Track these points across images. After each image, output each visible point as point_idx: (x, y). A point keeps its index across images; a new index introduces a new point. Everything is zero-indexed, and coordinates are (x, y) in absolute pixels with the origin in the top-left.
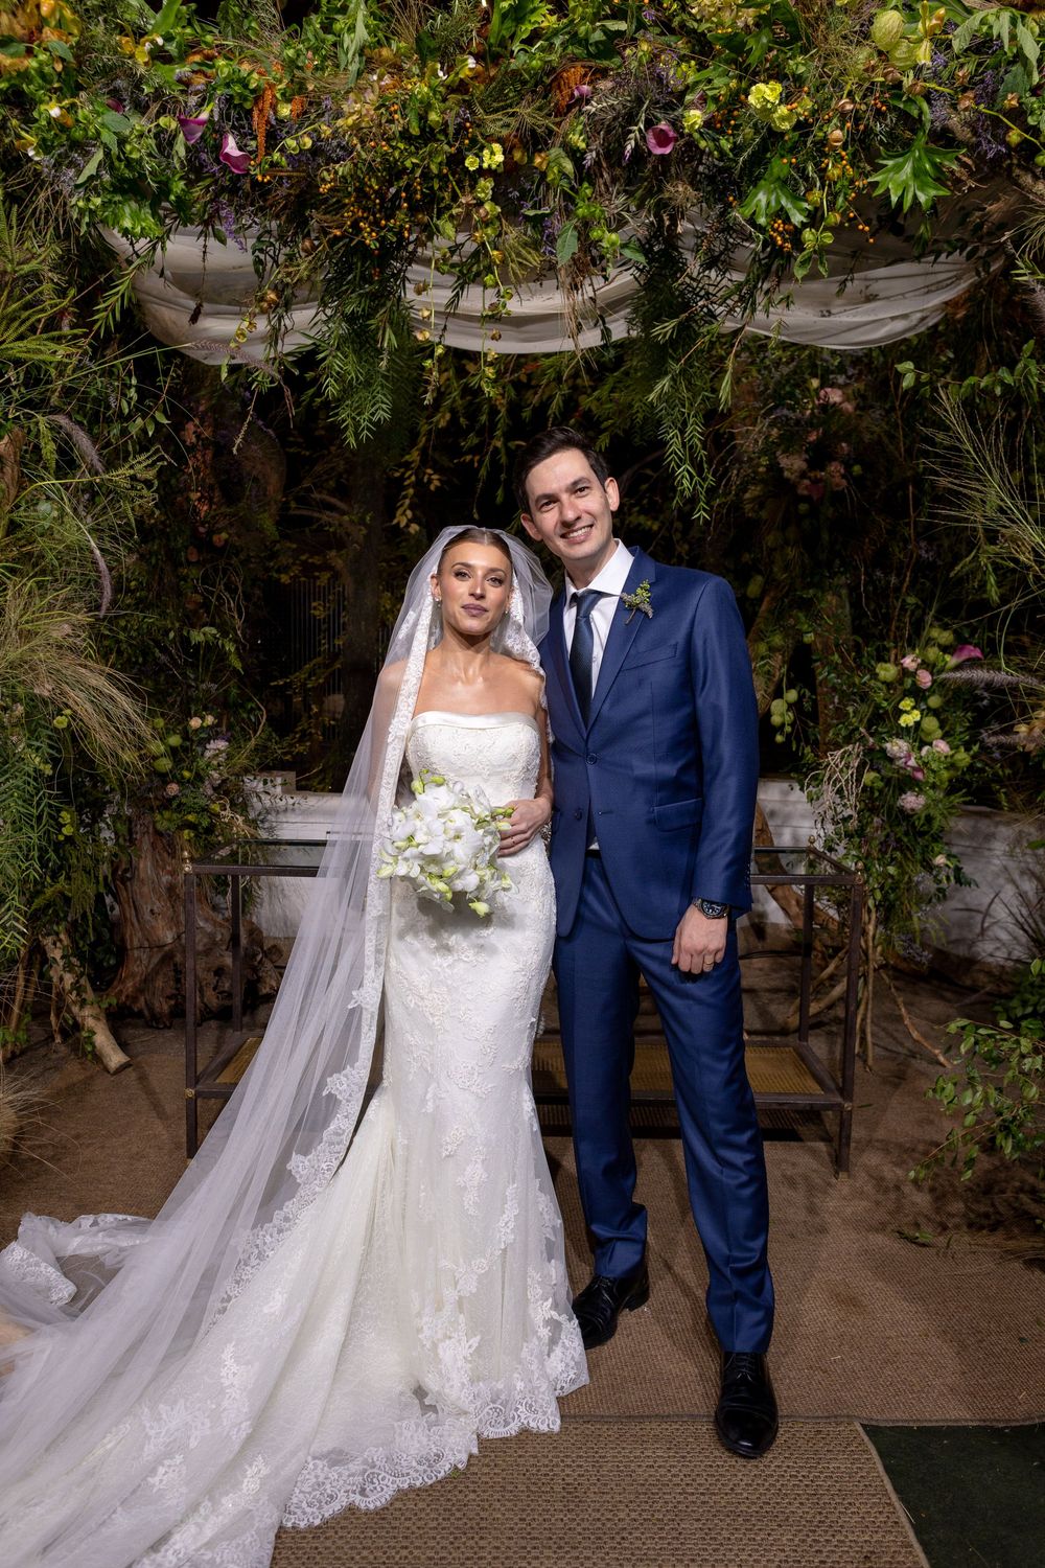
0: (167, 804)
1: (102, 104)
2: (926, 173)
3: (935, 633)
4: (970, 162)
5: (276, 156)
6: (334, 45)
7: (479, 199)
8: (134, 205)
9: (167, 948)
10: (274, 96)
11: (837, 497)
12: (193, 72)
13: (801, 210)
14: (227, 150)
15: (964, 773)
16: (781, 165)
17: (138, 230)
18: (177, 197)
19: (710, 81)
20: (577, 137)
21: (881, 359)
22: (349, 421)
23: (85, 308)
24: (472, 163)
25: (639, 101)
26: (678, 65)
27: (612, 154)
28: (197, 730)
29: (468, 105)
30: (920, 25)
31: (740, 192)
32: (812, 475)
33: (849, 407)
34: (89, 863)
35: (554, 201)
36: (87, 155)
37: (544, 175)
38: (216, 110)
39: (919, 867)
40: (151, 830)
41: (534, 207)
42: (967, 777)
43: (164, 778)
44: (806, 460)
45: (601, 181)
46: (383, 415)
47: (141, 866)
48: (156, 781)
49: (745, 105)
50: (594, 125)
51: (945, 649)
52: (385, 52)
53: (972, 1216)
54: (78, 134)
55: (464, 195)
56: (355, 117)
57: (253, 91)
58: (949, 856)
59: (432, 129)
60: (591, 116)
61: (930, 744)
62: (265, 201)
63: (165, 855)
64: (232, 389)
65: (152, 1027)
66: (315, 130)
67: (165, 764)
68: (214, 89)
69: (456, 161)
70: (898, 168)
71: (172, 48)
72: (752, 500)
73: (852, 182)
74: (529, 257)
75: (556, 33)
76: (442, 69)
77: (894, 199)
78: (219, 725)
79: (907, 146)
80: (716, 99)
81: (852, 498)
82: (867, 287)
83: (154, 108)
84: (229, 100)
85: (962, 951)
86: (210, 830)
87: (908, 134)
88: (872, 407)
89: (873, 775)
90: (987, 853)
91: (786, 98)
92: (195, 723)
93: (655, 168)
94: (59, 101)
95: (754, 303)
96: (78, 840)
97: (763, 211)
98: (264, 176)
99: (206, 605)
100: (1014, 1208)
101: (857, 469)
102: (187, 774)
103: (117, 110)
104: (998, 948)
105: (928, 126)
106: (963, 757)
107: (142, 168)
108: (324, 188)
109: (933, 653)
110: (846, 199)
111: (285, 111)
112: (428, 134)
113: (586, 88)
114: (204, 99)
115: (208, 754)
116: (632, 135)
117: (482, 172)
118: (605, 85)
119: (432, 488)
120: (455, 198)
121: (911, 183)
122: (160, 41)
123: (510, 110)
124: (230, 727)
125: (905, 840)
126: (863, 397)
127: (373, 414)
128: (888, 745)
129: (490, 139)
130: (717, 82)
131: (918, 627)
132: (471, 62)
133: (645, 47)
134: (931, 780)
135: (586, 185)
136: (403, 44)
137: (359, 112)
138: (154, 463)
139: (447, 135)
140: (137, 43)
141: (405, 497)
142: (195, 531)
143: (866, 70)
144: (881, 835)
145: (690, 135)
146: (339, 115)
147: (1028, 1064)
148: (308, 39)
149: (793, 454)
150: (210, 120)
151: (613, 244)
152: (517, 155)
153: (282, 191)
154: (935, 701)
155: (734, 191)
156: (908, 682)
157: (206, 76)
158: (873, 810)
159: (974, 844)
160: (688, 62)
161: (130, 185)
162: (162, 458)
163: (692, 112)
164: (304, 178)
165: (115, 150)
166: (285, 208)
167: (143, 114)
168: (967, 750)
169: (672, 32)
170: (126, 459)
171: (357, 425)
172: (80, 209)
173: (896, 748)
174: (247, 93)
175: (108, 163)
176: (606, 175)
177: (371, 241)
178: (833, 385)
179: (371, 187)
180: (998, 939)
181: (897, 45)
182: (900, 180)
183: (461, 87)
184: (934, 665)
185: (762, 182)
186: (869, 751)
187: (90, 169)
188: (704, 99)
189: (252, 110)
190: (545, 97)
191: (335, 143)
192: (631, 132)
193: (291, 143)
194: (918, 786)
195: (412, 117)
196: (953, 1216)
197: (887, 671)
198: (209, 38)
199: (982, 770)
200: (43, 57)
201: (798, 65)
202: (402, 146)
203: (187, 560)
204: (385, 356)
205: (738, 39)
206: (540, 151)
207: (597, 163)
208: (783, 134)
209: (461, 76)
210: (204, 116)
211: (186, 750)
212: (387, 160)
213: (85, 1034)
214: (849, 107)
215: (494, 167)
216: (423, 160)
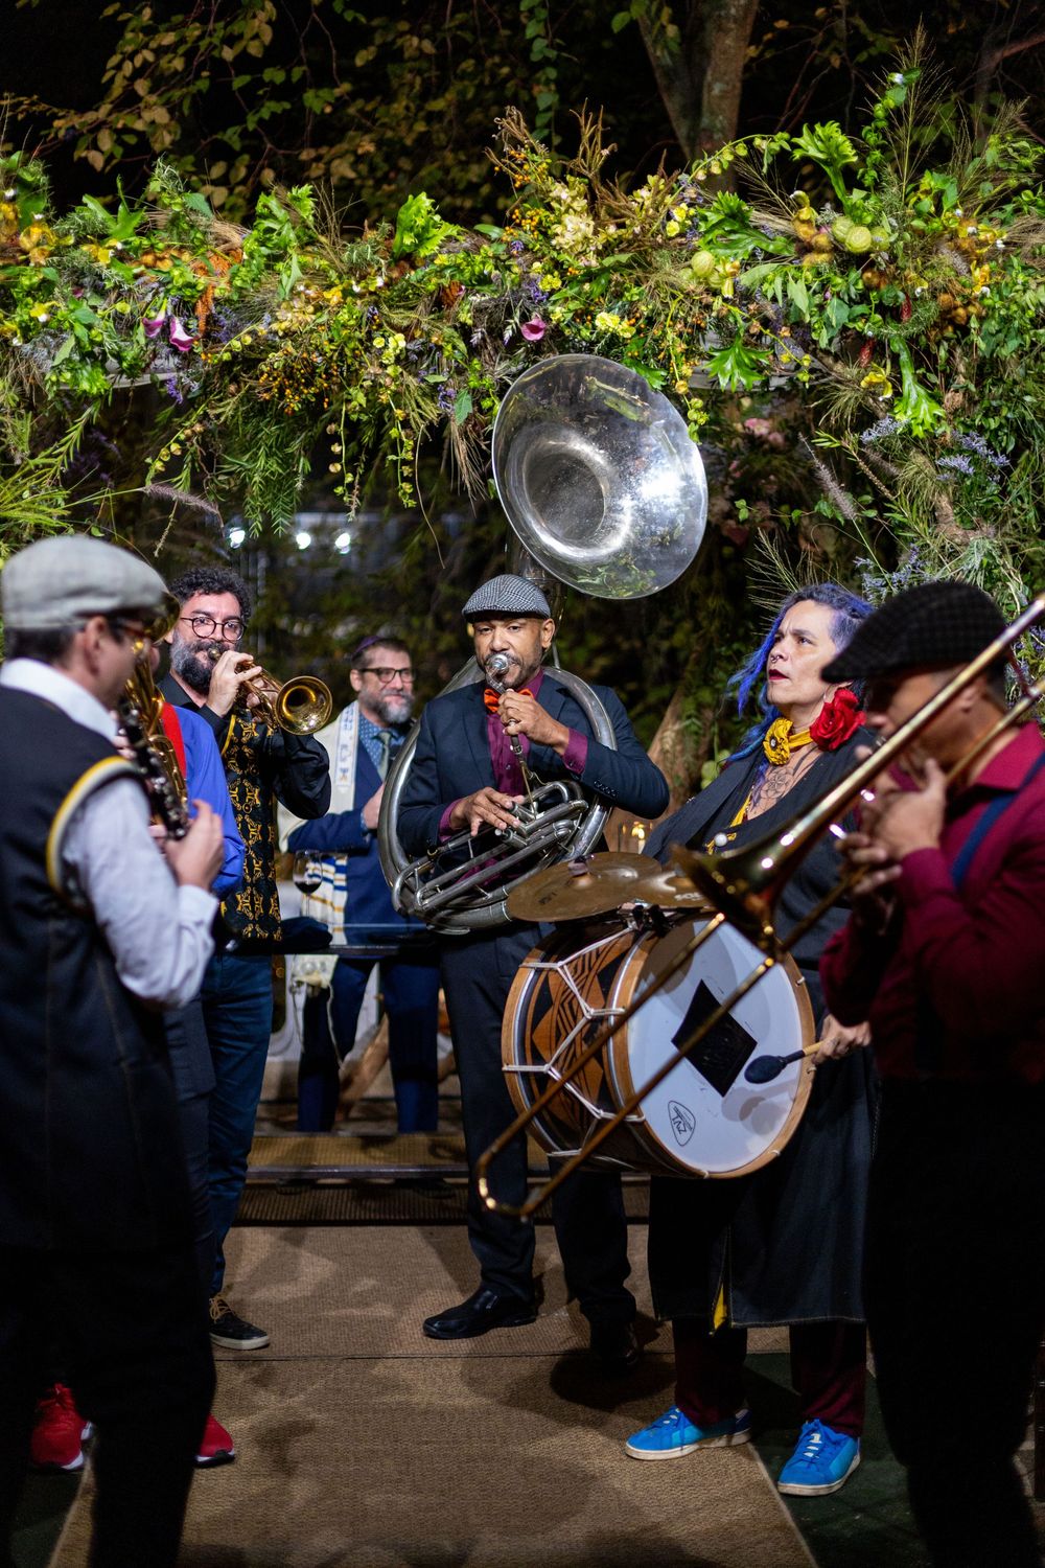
2: (745, 364)
7: (384, 364)
8: (89, 368)
12: (148, 271)
14: (176, 335)
18: (129, 364)
20: (465, 315)
24: (379, 343)
25: (515, 300)
27: (495, 332)
29: (376, 304)
33: (778, 438)
35: (447, 370)
36: (57, 338)
37: (439, 349)
38: (170, 308)
45: (487, 351)
50: (479, 311)
56: (287, 323)
57: (199, 292)
60: (477, 305)
66: (253, 330)
68: (168, 290)
70: (724, 359)
71: (130, 252)
74: (427, 409)
76: (355, 282)
77: (723, 383)
83: (113, 296)
84: (181, 299)
105: (742, 331)
107: (103, 347)
114: (157, 293)
116: (509, 327)
120: (364, 366)
121: (736, 371)
122: (119, 246)
129: (394, 327)
133: (516, 270)
135: (475, 360)
137: (290, 318)
139: (358, 326)
145: (557, 325)
146: (273, 318)
160: (552, 274)
163: (558, 308)
165: (83, 336)
167: (104, 300)
172: (52, 382)
174: (195, 295)
175: (78, 346)
176: (490, 348)
181: (709, 275)
182: (726, 369)
187: (64, 353)
188: (567, 299)
189: (197, 304)
191: (270, 340)
192: (509, 324)
193: (235, 343)
198: (161, 245)
201: (634, 294)
204: (301, 478)
207: (483, 339)
209: (371, 287)
210: (161, 315)
215: (398, 351)
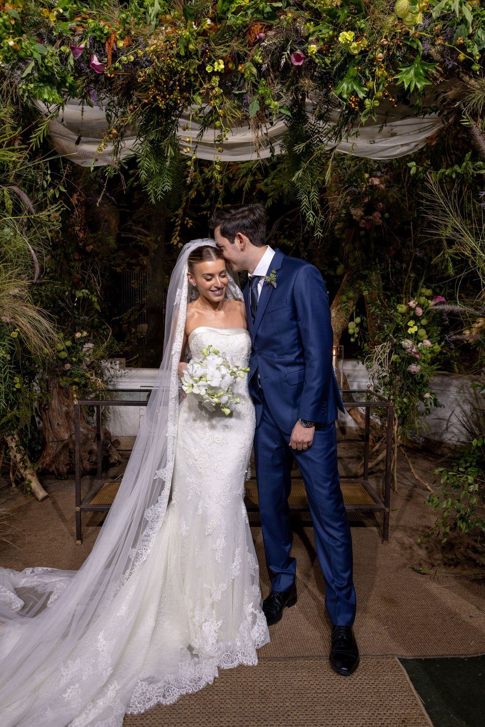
0: (65, 373)
1: (34, 40)
2: (420, 74)
3: (424, 290)
4: (440, 69)
5: (117, 64)
6: (144, 13)
7: (212, 86)
8: (49, 88)
9: (65, 442)
10: (116, 37)
11: (378, 228)
12: (78, 25)
13: (363, 91)
14: (93, 62)
15: (437, 355)
16: (353, 71)
17: (51, 100)
18: (70, 84)
19: (320, 31)
20: (258, 57)
21: (397, 164)
22: (152, 191)
23: (25, 137)
24: (209, 69)
25: (287, 41)
26: (306, 24)
27: (275, 65)
28: (79, 338)
29: (207, 42)
30: (417, 6)
31: (334, 83)
32: (366, 218)
33: (383, 186)
34: (28, 401)
35: (247, 87)
36: (26, 64)
37: (243, 75)
38: (88, 43)
39: (418, 399)
40: (57, 386)
41: (238, 90)
42: (439, 357)
43: (64, 361)
44: (363, 211)
45: (270, 78)
46: (168, 188)
47: (53, 402)
48: (60, 363)
49: (337, 42)
50: (266, 52)
51: (428, 298)
52: (168, 17)
53: (445, 560)
54: (22, 54)
55: (205, 83)
56: (154, 46)
57: (106, 34)
58: (431, 394)
59: (190, 53)
60: (265, 47)
61: (422, 342)
62: (111, 86)
63: (64, 398)
64: (95, 178)
65: (59, 479)
66: (135, 53)
67: (64, 355)
68: (87, 33)
69: (201, 68)
70: (408, 72)
71: (67, 14)
72: (338, 229)
73: (386, 79)
74: (236, 113)
75: (249, 8)
76: (195, 24)
77: (406, 86)
78: (89, 336)
79: (412, 62)
80: (323, 39)
81: (384, 228)
82: (392, 130)
83: (59, 42)
84: (94, 38)
85: (437, 438)
86: (85, 386)
87: (412, 57)
88: (393, 186)
89: (396, 356)
90: (448, 393)
91: (356, 39)
92: (78, 335)
93: (295, 72)
94: (13, 38)
95: (341, 135)
96: (23, 390)
97: (345, 92)
98: (111, 74)
99: (83, 279)
100: (465, 556)
101: (387, 215)
102: (74, 359)
103: (41, 43)
104: (453, 437)
105: (421, 53)
106: (437, 348)
107: (53, 70)
108: (140, 80)
109: (423, 300)
110: (384, 86)
111: (121, 44)
112: (189, 55)
113: (262, 35)
114: (82, 39)
115: (84, 350)
117: (214, 73)
118: (271, 33)
119: (189, 226)
120: (201, 85)
121: (414, 79)
122: (61, 11)
123: (227, 44)
124: (95, 337)
125: (411, 386)
126: (389, 182)
127: (163, 188)
128: (403, 342)
129: (218, 57)
130: (324, 31)
131: (416, 288)
132: (209, 21)
133: (290, 15)
134: (423, 358)
135: (263, 79)
136: (176, 13)
137: (156, 44)
138: (59, 209)
139: (197, 56)
140: (50, 11)
141: (176, 231)
142: (77, 245)
143: (393, 26)
144: (400, 384)
145: (311, 57)
146: (146, 45)
147: (472, 488)
148: (132, 10)
149: (357, 208)
150: (85, 48)
151: (276, 106)
152: (230, 65)
153: (120, 82)
154: (424, 322)
155: (331, 83)
156: (412, 313)
157: (83, 27)
158: (396, 373)
159: (442, 389)
160: (310, 22)
161: (47, 79)
162: (63, 207)
163: (312, 46)
164: (129, 75)
165: (40, 62)
166: (121, 89)
167: (53, 45)
168: (439, 344)
169: (302, 9)
170: (46, 208)
171: (156, 192)
172: (23, 89)
173: (406, 344)
174: (103, 35)
175: (37, 67)
176: (272, 75)
177: (162, 105)
178: (375, 177)
179: (162, 79)
180: (453, 432)
181: (406, 15)
182: (409, 78)
183: (204, 33)
184: (423, 305)
185: (345, 78)
186: (394, 345)
187: (28, 70)
188: (317, 40)
189: (105, 43)
190: (244, 38)
191: (144, 59)
192: (283, 55)
193: (124, 58)
194: (417, 361)
195: (181, 46)
196: (437, 560)
197: (402, 308)
198: (84, 9)
199: (447, 354)
200: (5, 17)
201: (361, 24)
202: (176, 61)
203: (74, 258)
204: (168, 160)
205: (333, 11)
206: (241, 64)
207: (268, 69)
208: (354, 56)
209: (204, 28)
210: (83, 46)
211: (73, 348)
212: (170, 67)
213: (27, 482)
214: (386, 43)
215: (220, 70)
216: (186, 67)
